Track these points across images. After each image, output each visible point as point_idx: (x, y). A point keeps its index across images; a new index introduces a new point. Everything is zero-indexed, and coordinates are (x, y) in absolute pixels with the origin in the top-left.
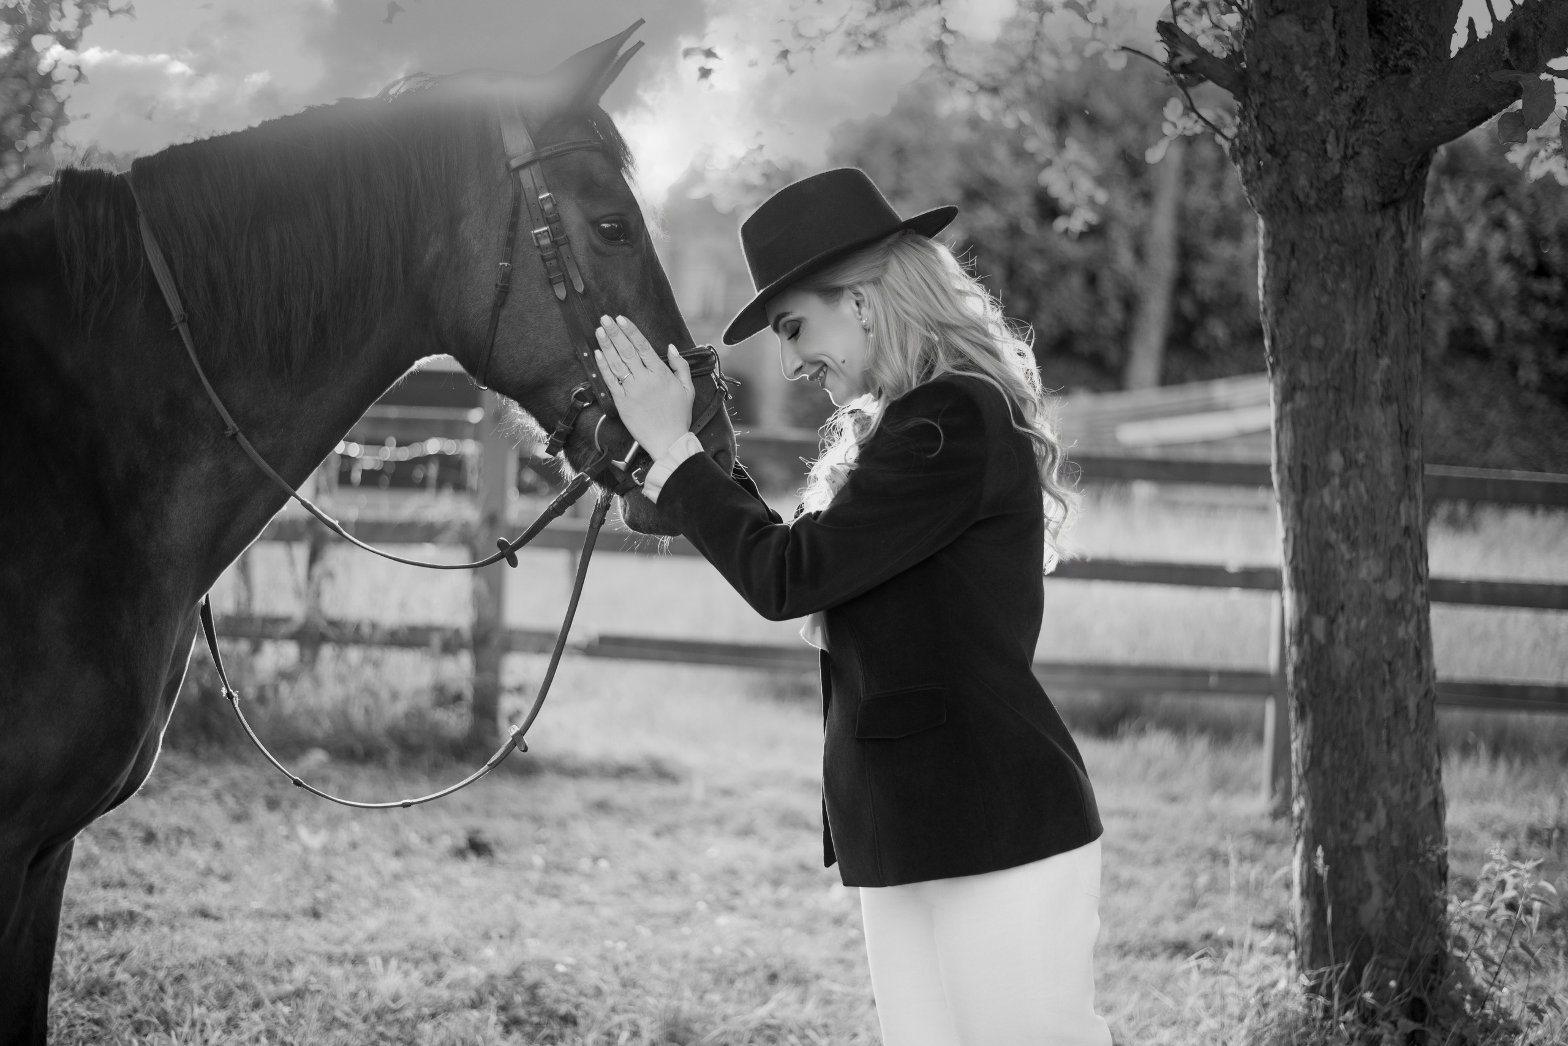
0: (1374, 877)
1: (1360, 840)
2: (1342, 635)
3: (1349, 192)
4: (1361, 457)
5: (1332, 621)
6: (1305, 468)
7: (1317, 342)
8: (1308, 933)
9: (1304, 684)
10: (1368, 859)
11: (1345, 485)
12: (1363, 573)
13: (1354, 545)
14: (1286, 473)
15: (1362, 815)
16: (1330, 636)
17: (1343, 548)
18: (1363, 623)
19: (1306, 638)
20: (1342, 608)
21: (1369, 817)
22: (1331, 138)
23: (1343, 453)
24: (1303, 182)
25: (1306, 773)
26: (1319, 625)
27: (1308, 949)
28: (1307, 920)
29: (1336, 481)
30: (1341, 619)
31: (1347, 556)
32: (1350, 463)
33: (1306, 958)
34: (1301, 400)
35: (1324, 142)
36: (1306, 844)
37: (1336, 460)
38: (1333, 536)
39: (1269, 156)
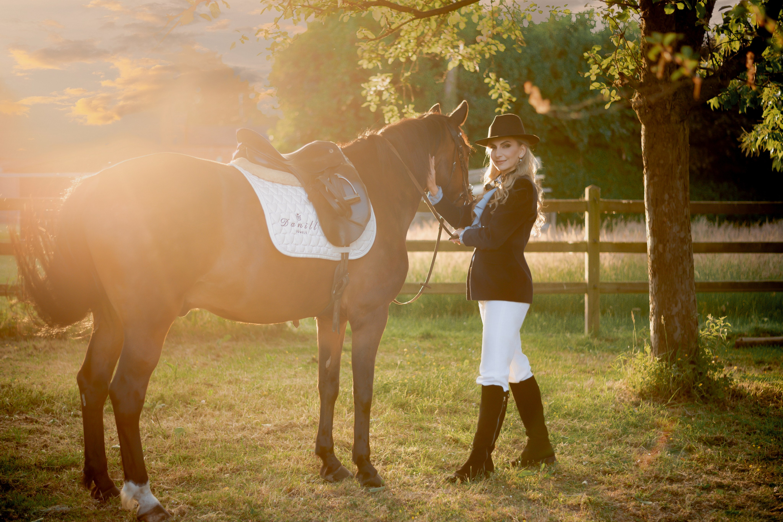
0: (678, 324)
1: (674, 313)
2: (668, 249)
3: (672, 118)
4: (674, 195)
5: (665, 245)
6: (657, 199)
7: (662, 162)
8: (657, 344)
9: (655, 266)
10: (676, 319)
11: (669, 204)
12: (674, 230)
13: (671, 222)
14: (651, 201)
15: (674, 305)
16: (664, 250)
17: (669, 223)
18: (674, 245)
19: (656, 251)
20: (668, 241)
21: (676, 306)
22: (668, 104)
23: (669, 194)
24: (659, 116)
25: (656, 294)
26: (661, 247)
27: (657, 349)
28: (657, 340)
29: (666, 203)
30: (668, 245)
31: (670, 225)
32: (671, 197)
33: (657, 352)
34: (656, 179)
35: (666, 105)
36: (656, 316)
37: (666, 197)
38: (665, 219)
39: (649, 109)
